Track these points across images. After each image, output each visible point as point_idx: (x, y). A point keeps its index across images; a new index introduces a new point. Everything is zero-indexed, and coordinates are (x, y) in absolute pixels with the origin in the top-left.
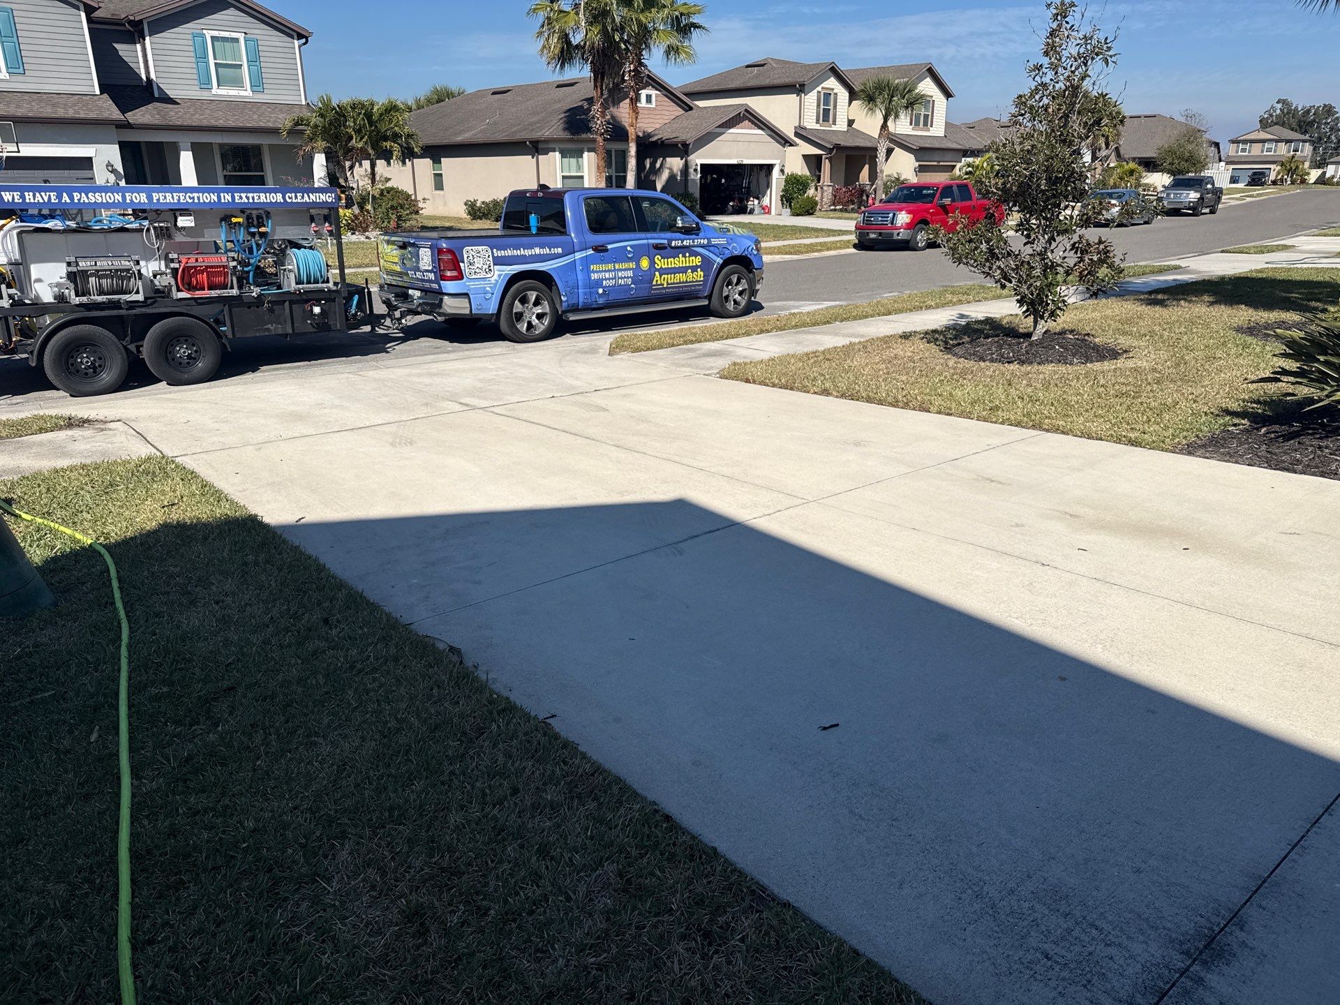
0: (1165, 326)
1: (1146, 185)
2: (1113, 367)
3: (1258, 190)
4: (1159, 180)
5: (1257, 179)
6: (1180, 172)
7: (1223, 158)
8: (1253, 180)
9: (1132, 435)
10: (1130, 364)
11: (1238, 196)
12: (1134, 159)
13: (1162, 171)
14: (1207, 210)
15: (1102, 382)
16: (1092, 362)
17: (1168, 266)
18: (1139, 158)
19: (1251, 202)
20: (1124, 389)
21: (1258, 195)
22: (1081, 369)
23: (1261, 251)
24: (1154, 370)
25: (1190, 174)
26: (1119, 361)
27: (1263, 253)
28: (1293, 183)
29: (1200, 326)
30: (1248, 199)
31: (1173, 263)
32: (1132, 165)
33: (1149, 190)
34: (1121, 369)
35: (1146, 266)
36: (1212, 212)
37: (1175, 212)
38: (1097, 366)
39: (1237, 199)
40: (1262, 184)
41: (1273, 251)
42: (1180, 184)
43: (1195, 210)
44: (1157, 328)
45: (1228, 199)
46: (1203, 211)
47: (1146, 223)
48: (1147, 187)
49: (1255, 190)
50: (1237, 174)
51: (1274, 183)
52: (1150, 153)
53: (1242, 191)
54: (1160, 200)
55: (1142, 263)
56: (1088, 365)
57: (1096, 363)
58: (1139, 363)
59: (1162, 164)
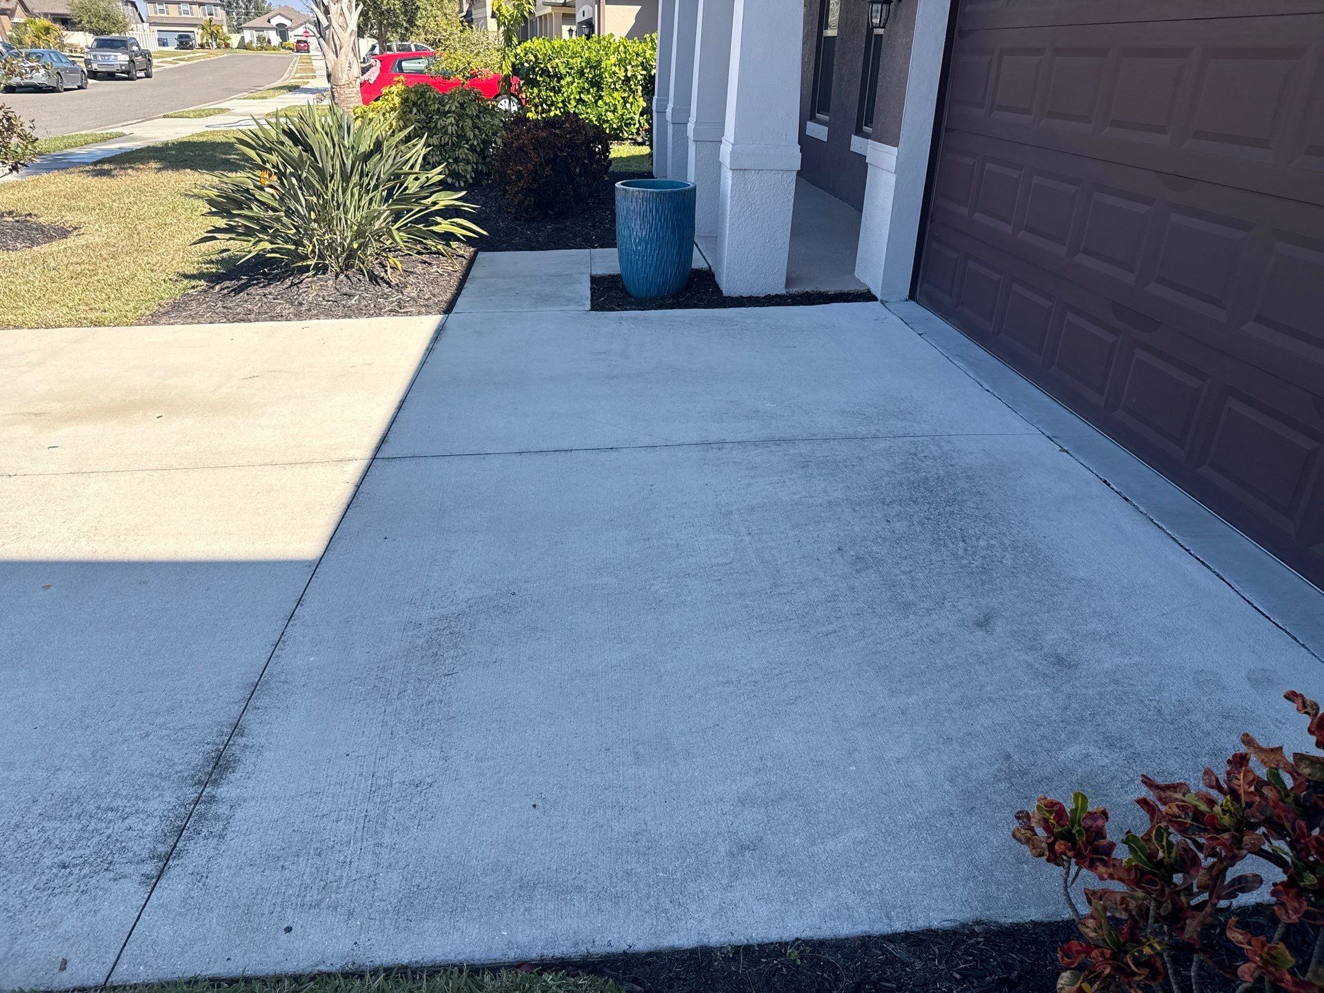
0: (113, 198)
1: (71, 45)
2: (64, 246)
3: (188, 54)
4: (81, 39)
5: (184, 43)
6: (103, 32)
7: (145, 19)
8: (181, 43)
9: (92, 316)
10: (82, 241)
11: (170, 59)
12: (46, 15)
13: (82, 30)
14: (142, 74)
15: (52, 264)
16: (39, 244)
17: (111, 134)
18: (52, 14)
19: (184, 66)
20: (78, 268)
21: (189, 59)
22: (26, 254)
23: (200, 114)
24: (108, 244)
25: (113, 34)
26: (69, 240)
27: (202, 117)
28: (219, 47)
29: (149, 194)
30: (182, 63)
31: (115, 130)
32: (45, 22)
33: (76, 51)
34: (71, 248)
35: (86, 135)
36: (148, 76)
37: (111, 76)
38: (46, 248)
40: (191, 47)
41: (211, 115)
42: (103, 45)
43: (128, 75)
44: (105, 200)
45: (162, 62)
46: (138, 75)
47: (80, 88)
48: (73, 48)
49: (186, 54)
50: (164, 36)
51: (202, 46)
53: (173, 54)
54: (88, 62)
55: (83, 132)
56: (35, 248)
57: (43, 246)
58: (91, 239)
59: (80, 22)
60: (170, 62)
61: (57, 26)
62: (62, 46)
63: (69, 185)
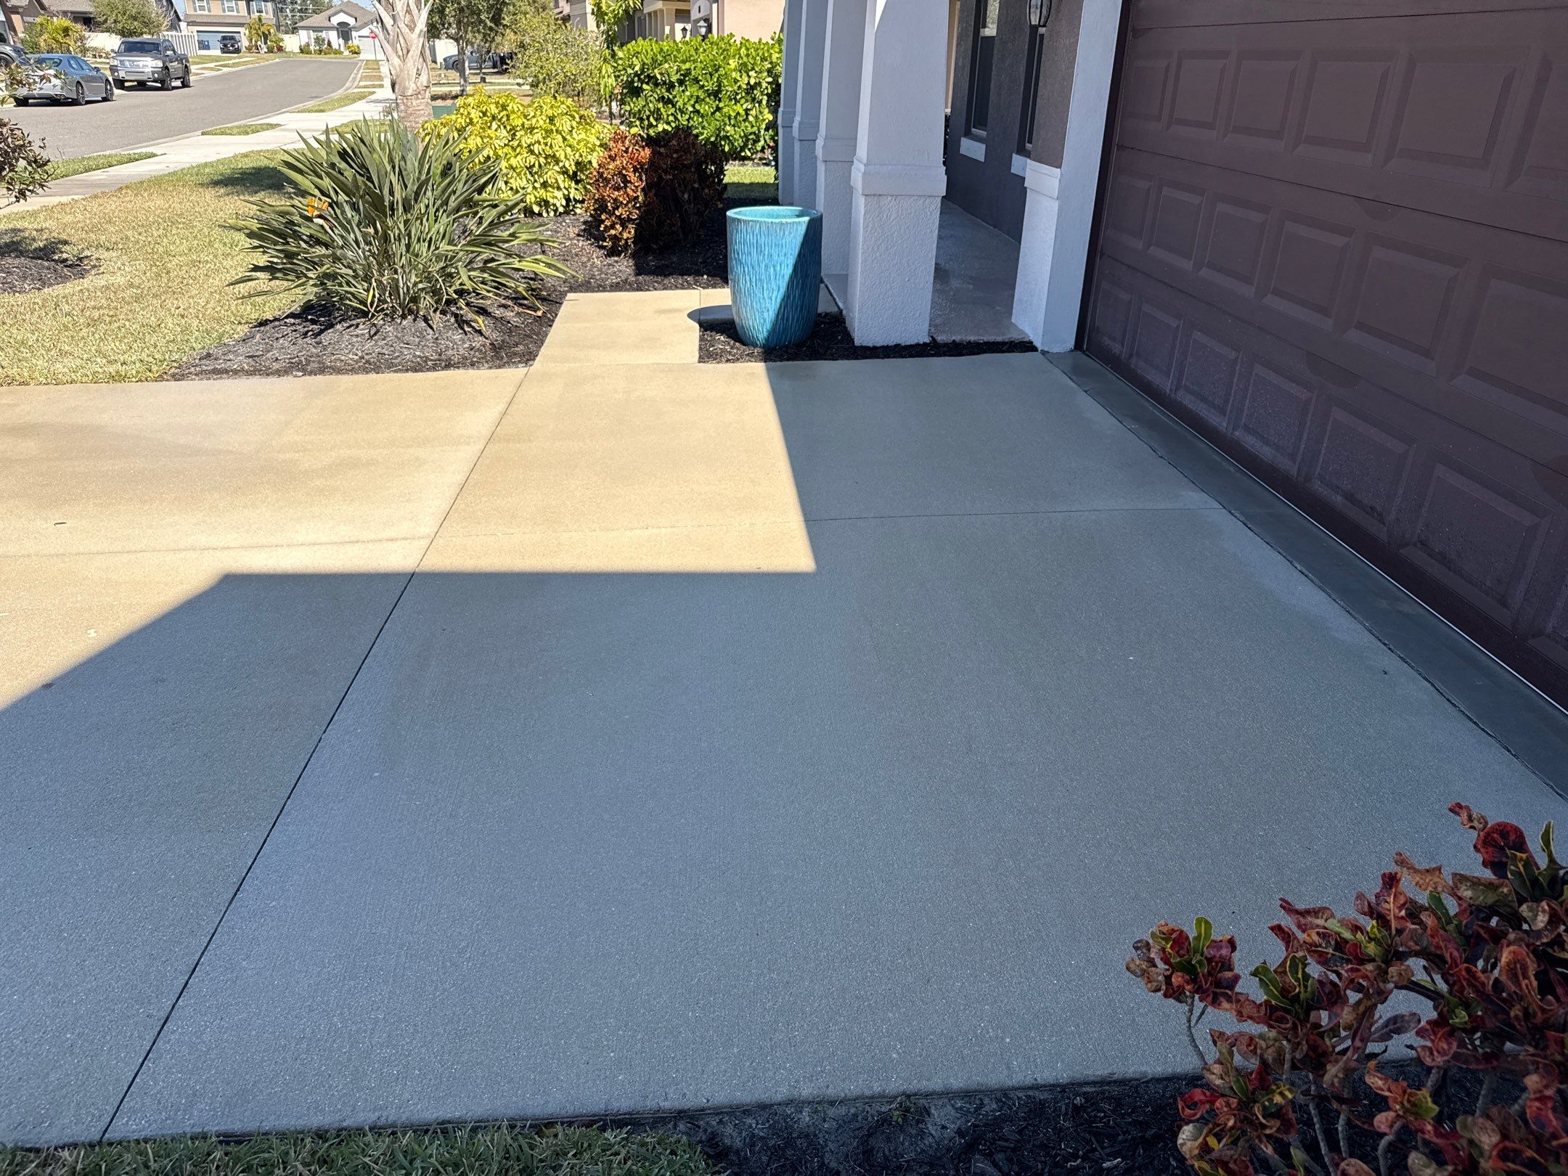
0: (140, 230)
1: (95, 49)
2: (79, 288)
3: (234, 58)
4: (107, 41)
5: (229, 45)
6: (131, 34)
7: (182, 18)
8: (225, 45)
9: (112, 369)
10: (101, 282)
11: (212, 65)
12: (65, 13)
13: (108, 30)
14: (178, 83)
15: (66, 308)
16: (51, 285)
17: (139, 154)
18: (72, 13)
19: (229, 73)
20: (96, 314)
21: (234, 65)
22: (37, 297)
23: (245, 131)
24: (131, 285)
25: (145, 36)
26: (85, 280)
27: (248, 133)
28: (270, 51)
29: (181, 226)
30: (225, 70)
31: (144, 150)
32: (66, 22)
33: (100, 57)
34: (88, 290)
35: (110, 156)
36: (185, 85)
37: (142, 86)
38: (58, 290)
40: (238, 51)
41: (258, 131)
42: (134, 49)
43: (162, 83)
44: (129, 233)
45: (202, 69)
46: (173, 84)
47: (105, 100)
48: (97, 53)
49: (230, 59)
50: (205, 37)
51: (249, 49)
52: (84, 6)
53: (216, 59)
54: (113, 69)
55: (107, 153)
56: (46, 290)
57: (56, 287)
58: (112, 280)
59: (106, 21)
60: (211, 69)
61: (79, 26)
62: (84, 50)
63: (88, 215)
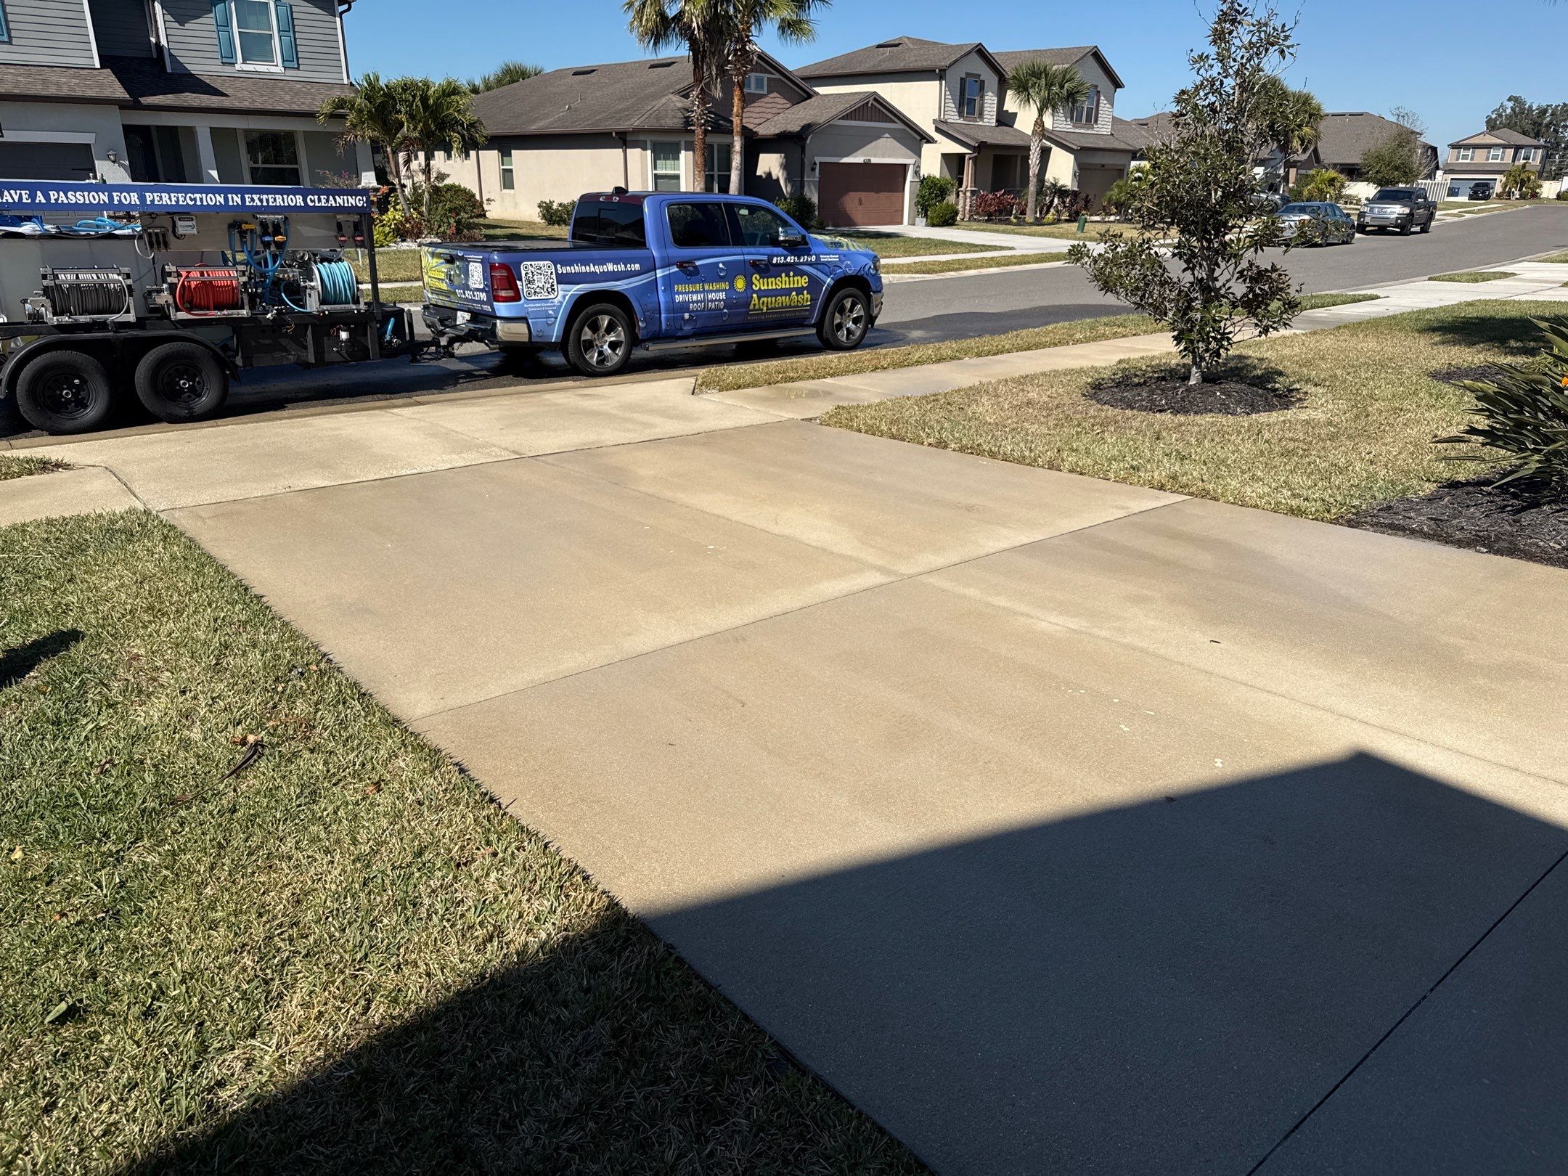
0: (1350, 370)
1: (1348, 196)
2: (1283, 419)
3: (1481, 205)
4: (1363, 190)
5: (1480, 192)
6: (1389, 183)
7: (1441, 166)
8: (1475, 192)
9: (1294, 503)
10: (1303, 416)
11: (1456, 211)
12: (1335, 165)
13: (1367, 180)
14: (1418, 229)
15: (1267, 435)
16: (1258, 412)
17: (1364, 296)
18: (1341, 164)
19: (1471, 220)
20: (1291, 445)
21: (1479, 211)
22: (1245, 421)
23: (1475, 279)
24: (1330, 423)
25: (1401, 185)
26: (1290, 412)
27: (1477, 281)
28: (1523, 197)
30: (1468, 216)
31: (1369, 292)
32: (1332, 173)
33: (1351, 203)
34: (1290, 422)
35: (1337, 296)
36: (1425, 230)
37: (1382, 230)
38: (1263, 417)
39: (1454, 215)
40: (1487, 198)
42: (1384, 197)
43: (1403, 227)
44: (1339, 372)
45: (1446, 215)
46: (1412, 229)
47: (1344, 243)
48: (1350, 200)
49: (1476, 205)
50: (1456, 184)
51: (1499, 196)
52: (1355, 159)
53: (1461, 205)
54: (1362, 215)
55: (1333, 292)
56: (1254, 415)
57: (1262, 414)
58: (1314, 415)
59: (1368, 172)
61: (1342, 177)
62: (1339, 197)
63: (1305, 350)
